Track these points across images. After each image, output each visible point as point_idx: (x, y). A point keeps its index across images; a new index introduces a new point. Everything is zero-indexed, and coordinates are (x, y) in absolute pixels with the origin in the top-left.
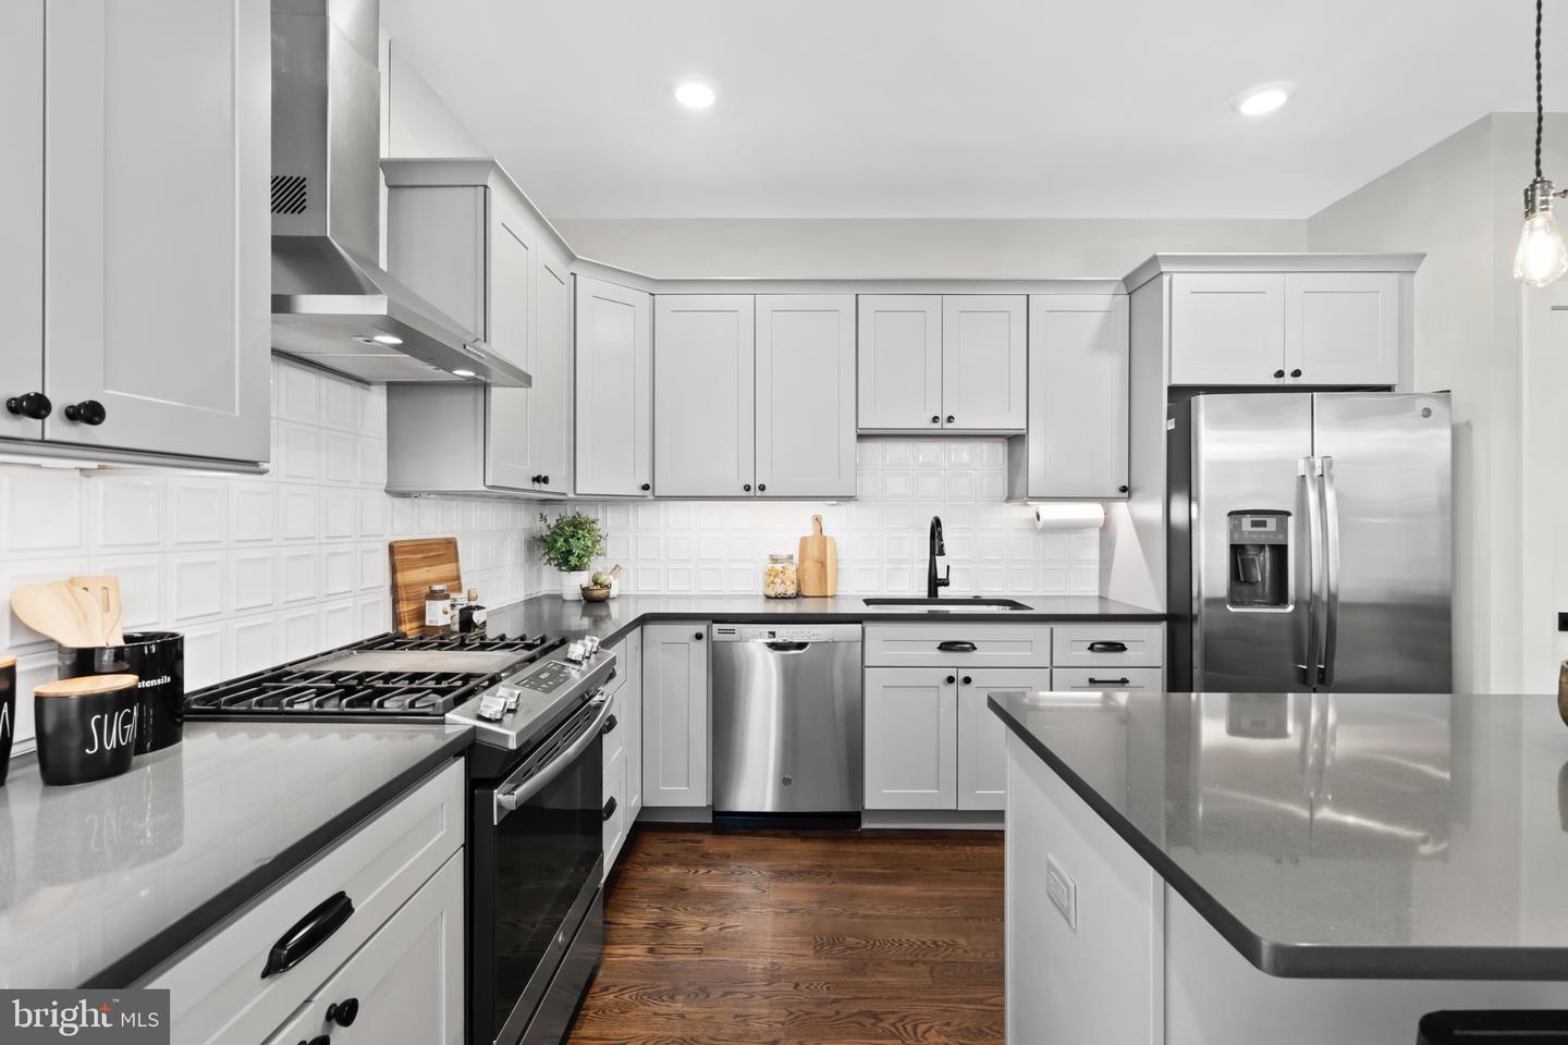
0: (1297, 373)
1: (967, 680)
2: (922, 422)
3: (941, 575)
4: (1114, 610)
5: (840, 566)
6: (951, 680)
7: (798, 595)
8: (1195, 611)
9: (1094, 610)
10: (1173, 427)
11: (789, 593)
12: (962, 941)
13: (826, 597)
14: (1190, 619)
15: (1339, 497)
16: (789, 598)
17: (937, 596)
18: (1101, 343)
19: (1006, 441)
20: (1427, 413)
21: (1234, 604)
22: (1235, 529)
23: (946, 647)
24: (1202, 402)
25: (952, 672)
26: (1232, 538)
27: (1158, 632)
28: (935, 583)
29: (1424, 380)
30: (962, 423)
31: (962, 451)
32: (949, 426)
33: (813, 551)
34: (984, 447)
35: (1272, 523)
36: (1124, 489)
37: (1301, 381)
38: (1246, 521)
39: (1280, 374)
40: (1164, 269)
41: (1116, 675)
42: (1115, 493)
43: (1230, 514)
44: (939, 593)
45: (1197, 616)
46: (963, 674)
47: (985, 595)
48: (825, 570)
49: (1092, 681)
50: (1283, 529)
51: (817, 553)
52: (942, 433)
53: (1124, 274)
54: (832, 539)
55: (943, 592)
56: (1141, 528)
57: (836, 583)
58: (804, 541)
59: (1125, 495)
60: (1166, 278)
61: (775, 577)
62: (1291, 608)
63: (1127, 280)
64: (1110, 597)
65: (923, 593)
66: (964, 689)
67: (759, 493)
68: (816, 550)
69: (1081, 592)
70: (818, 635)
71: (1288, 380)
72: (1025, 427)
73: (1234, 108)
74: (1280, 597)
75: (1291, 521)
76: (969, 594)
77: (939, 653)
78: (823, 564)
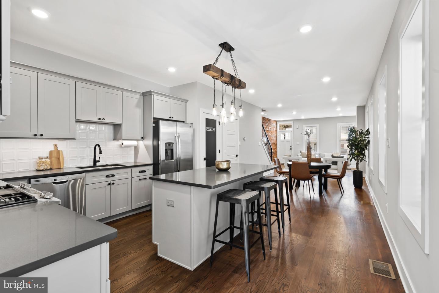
0: (172, 118)
1: (113, 184)
2: (96, 119)
3: (97, 159)
4: (138, 164)
5: (64, 159)
6: (109, 184)
7: (51, 169)
8: (159, 162)
9: (133, 165)
10: (154, 126)
11: (48, 169)
12: (126, 238)
13: (60, 168)
14: (159, 164)
15: (180, 140)
16: (48, 170)
17: (96, 165)
18: (137, 106)
19: (113, 125)
20: (190, 127)
21: (166, 160)
22: (166, 146)
23: (107, 176)
24: (161, 122)
25: (109, 182)
26: (166, 148)
27: (151, 167)
28: (95, 161)
29: (188, 121)
30: (106, 121)
31: (103, 127)
32: (103, 121)
33: (55, 155)
34: (107, 126)
35: (171, 144)
36: (142, 138)
37: (173, 119)
38: (168, 145)
39: (170, 117)
40: (152, 93)
41: (144, 177)
42: (140, 139)
43: (165, 143)
44: (97, 164)
45: (160, 163)
46: (112, 182)
47: (109, 164)
48: (60, 161)
49: (140, 179)
50: (173, 146)
51: (56, 155)
52: (100, 122)
53: (143, 92)
54: (61, 151)
55: (98, 164)
56: (146, 147)
57: (63, 164)
58: (51, 152)
59: (142, 139)
60: (152, 95)
61: (42, 164)
62: (174, 160)
63: (143, 93)
64: (137, 162)
65: (92, 164)
66: (113, 186)
67: (39, 137)
68: (56, 154)
69: (130, 161)
70: (71, 178)
71: (171, 119)
72: (121, 123)
73: (167, 69)
74: (172, 158)
75: (174, 144)
76: (105, 164)
77: (106, 178)
78: (59, 159)
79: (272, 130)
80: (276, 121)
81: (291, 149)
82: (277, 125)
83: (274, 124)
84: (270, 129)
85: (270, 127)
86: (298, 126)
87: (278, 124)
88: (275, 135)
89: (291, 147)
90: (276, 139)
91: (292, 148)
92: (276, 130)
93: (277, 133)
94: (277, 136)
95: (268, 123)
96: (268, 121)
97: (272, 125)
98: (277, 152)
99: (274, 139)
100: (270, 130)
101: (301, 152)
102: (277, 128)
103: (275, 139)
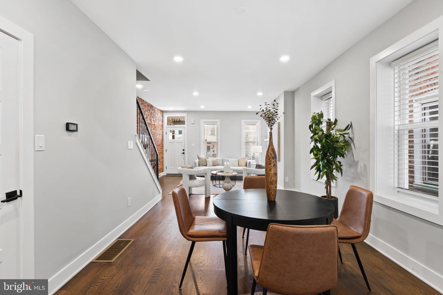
79: (156, 124)
80: (162, 112)
81: (184, 153)
82: (163, 117)
83: (159, 115)
84: (152, 121)
85: (152, 119)
86: (194, 121)
87: (166, 116)
88: (160, 132)
89: (184, 150)
90: (163, 138)
91: (186, 152)
92: (163, 125)
93: (163, 130)
94: (163, 135)
95: (150, 110)
96: (149, 107)
97: (156, 116)
98: (163, 158)
99: (159, 137)
100: (153, 123)
101: (198, 158)
102: (163, 122)
103: (161, 137)
